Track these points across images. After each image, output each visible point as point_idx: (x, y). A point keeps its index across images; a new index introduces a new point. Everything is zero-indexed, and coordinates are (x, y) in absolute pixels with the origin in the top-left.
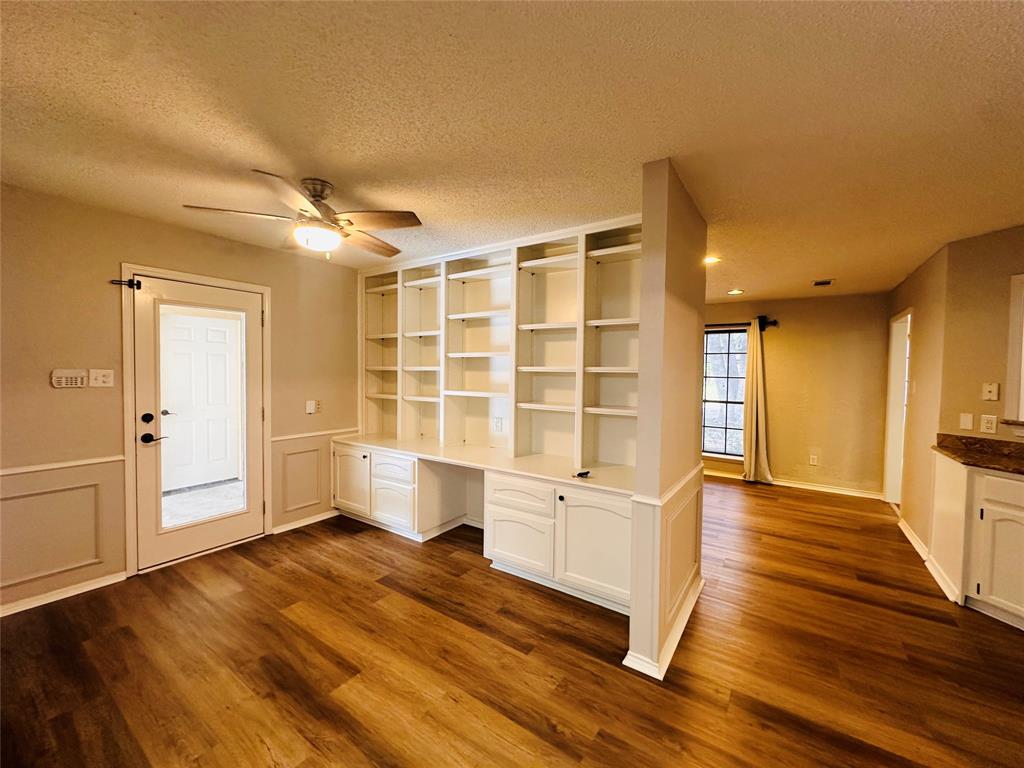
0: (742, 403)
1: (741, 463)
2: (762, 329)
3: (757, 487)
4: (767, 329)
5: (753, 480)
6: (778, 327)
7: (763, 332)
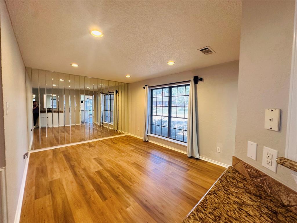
0: (187, 119)
1: (186, 147)
2: (196, 83)
3: (191, 160)
4: (198, 83)
5: (191, 156)
6: (203, 82)
7: (197, 85)
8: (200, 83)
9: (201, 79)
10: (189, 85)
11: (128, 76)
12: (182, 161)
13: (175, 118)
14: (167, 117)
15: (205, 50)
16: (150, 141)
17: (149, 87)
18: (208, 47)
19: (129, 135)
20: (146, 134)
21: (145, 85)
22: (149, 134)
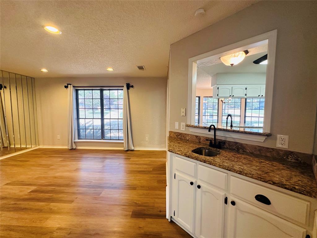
0: (121, 119)
1: (123, 143)
2: (128, 88)
3: (129, 152)
4: (130, 89)
5: (127, 149)
6: (134, 88)
7: (129, 90)
8: (131, 89)
9: (132, 86)
10: (122, 89)
11: (44, 70)
12: (123, 155)
13: (109, 120)
14: (100, 120)
15: (141, 68)
16: (79, 148)
17: (74, 87)
18: (143, 66)
19: (39, 148)
20: (73, 141)
21: (68, 84)
22: (77, 140)
